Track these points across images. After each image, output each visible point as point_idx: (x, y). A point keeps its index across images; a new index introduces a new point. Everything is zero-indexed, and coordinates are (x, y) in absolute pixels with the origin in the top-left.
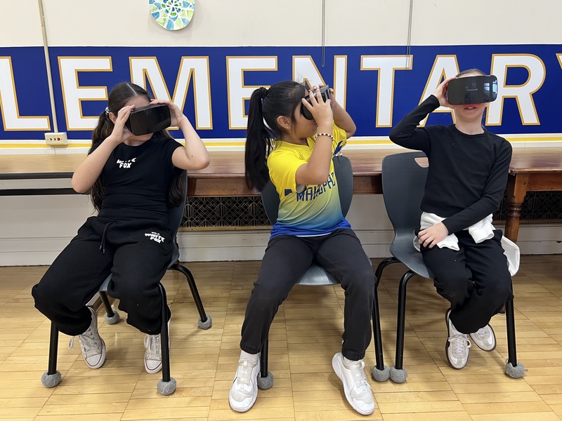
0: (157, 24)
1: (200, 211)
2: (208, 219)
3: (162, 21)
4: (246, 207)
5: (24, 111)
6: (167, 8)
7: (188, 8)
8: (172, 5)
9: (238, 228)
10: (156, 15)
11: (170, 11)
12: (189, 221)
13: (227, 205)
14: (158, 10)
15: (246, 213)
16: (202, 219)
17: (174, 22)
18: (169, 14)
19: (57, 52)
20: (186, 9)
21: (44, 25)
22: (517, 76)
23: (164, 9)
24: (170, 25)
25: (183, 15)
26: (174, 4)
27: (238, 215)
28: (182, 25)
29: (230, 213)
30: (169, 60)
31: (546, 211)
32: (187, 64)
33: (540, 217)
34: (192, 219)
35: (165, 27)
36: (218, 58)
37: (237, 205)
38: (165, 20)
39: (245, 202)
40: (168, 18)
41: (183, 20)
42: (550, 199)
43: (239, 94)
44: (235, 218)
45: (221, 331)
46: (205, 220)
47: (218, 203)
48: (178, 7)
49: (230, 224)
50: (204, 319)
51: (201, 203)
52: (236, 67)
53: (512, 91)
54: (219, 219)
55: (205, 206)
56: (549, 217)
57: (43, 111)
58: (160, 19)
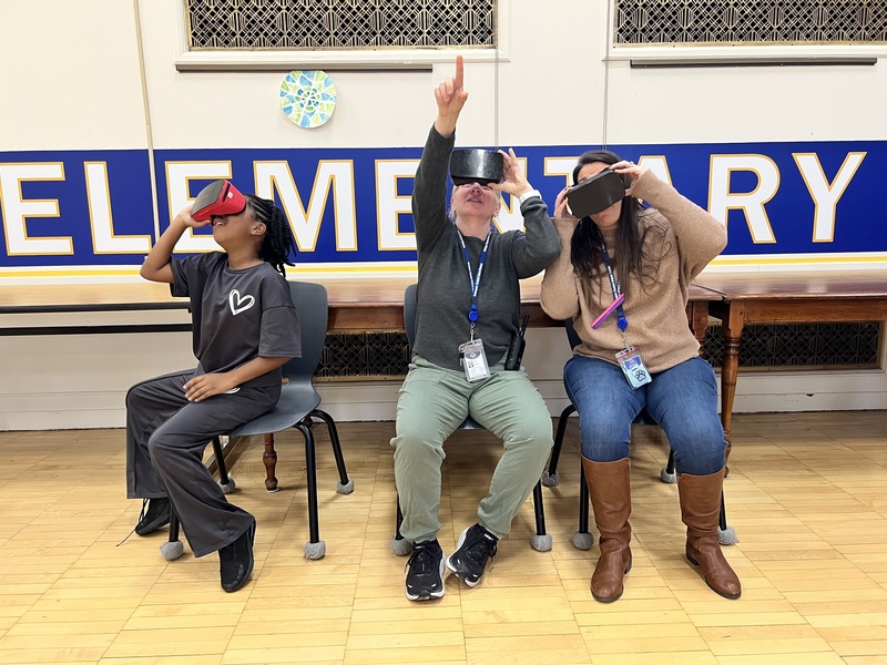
0: (290, 121)
1: (339, 356)
2: (350, 366)
3: (296, 117)
4: (399, 350)
5: (120, 228)
6: (302, 102)
7: (329, 101)
8: (309, 98)
9: (389, 377)
10: (288, 110)
11: (306, 105)
12: (326, 368)
13: (374, 348)
14: (291, 104)
15: (399, 358)
16: (343, 366)
17: (311, 119)
18: (304, 109)
19: (164, 156)
20: (325, 102)
21: (149, 122)
22: (743, 182)
23: (298, 103)
24: (305, 121)
25: (321, 109)
26: (311, 96)
27: (389, 361)
28: (323, 122)
29: (378, 358)
30: (304, 164)
31: (791, 355)
32: (326, 169)
33: (784, 362)
34: (329, 366)
35: (299, 124)
36: (364, 162)
37: (388, 348)
38: (299, 115)
39: (399, 344)
40: (302, 114)
41: (322, 116)
42: (796, 338)
43: (391, 206)
44: (385, 365)
45: (369, 498)
46: (347, 367)
47: (363, 345)
48: (316, 100)
49: (379, 372)
50: (344, 481)
51: (342, 345)
52: (387, 174)
53: (739, 201)
54: (364, 365)
55: (346, 349)
56: (795, 363)
57: (144, 228)
58: (293, 115)
